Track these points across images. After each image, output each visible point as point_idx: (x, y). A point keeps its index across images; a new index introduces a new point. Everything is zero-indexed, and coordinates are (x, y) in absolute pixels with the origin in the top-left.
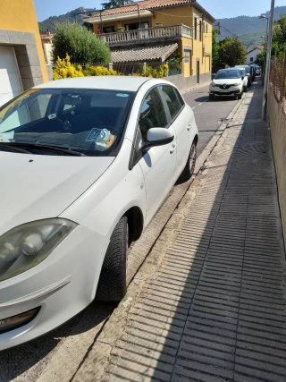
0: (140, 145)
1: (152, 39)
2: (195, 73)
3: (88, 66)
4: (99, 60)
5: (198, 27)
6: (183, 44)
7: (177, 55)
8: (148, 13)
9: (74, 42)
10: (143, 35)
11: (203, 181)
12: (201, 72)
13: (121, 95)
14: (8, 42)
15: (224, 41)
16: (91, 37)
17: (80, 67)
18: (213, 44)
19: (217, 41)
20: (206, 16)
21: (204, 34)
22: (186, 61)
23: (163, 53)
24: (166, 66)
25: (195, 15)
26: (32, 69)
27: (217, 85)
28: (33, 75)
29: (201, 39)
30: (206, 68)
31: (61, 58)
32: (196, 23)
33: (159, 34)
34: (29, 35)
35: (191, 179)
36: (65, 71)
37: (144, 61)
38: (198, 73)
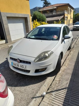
0: (63, 39)
1: (57, 15)
2: (68, 23)
3: (41, 22)
4: (43, 20)
5: (69, 11)
6: (65, 15)
7: (63, 19)
8: (56, 7)
9: (37, 16)
10: (54, 14)
11: (74, 50)
12: (70, 23)
13: (58, 28)
14: (24, 17)
15: (76, 14)
16: (42, 15)
17: (39, 22)
18: (74, 15)
19: (75, 14)
20: (72, 8)
21: (71, 13)
22: (66, 20)
23: (60, 18)
24: (60, 21)
25: (69, 8)
26: (28, 23)
27: (75, 27)
28: (29, 24)
29: (70, 14)
30: (71, 22)
31: (35, 20)
32: (69, 10)
33: (59, 13)
34: (28, 15)
35: (71, 50)
36: (35, 23)
37: (54, 20)
38: (69, 23)
